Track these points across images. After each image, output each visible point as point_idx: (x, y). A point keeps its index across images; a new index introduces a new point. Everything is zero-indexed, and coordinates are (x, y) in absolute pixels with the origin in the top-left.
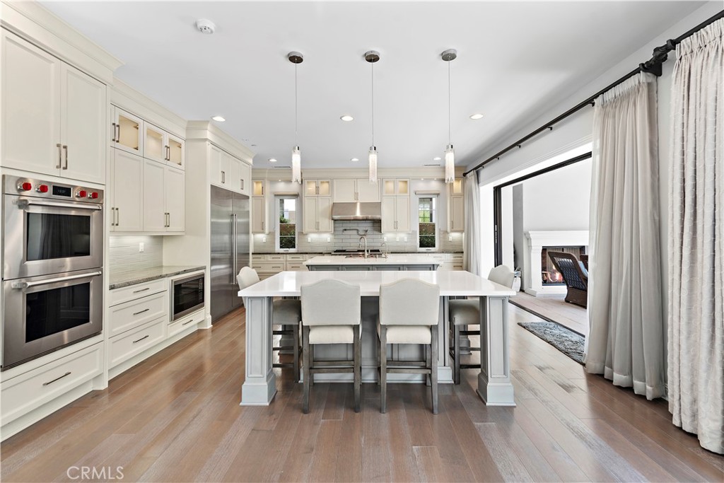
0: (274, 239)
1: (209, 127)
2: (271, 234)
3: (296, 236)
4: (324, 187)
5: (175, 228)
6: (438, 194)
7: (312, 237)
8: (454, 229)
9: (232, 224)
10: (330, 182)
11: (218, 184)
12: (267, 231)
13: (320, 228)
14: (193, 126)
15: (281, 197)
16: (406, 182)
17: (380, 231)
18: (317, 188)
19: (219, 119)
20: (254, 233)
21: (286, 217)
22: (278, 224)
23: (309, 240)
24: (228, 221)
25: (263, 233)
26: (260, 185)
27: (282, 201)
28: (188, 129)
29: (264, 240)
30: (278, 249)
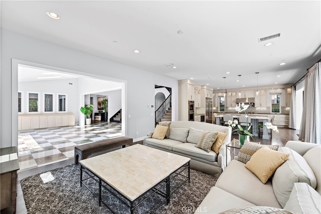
0: (218, 109)
1: (205, 86)
2: (217, 108)
3: (225, 108)
4: (234, 94)
5: (200, 106)
6: (281, 94)
7: (230, 108)
8: (287, 106)
9: (209, 105)
10: (236, 92)
11: (207, 97)
12: (216, 107)
13: (232, 105)
14: (202, 86)
15: (220, 97)
16: (265, 90)
17: (254, 107)
18: (232, 94)
19: (208, 84)
20: (213, 107)
21: (221, 102)
22: (219, 105)
23: (229, 109)
24: (208, 104)
25: (215, 107)
26: (214, 94)
27: (220, 98)
28: (201, 87)
29: (215, 109)
30: (219, 111)
